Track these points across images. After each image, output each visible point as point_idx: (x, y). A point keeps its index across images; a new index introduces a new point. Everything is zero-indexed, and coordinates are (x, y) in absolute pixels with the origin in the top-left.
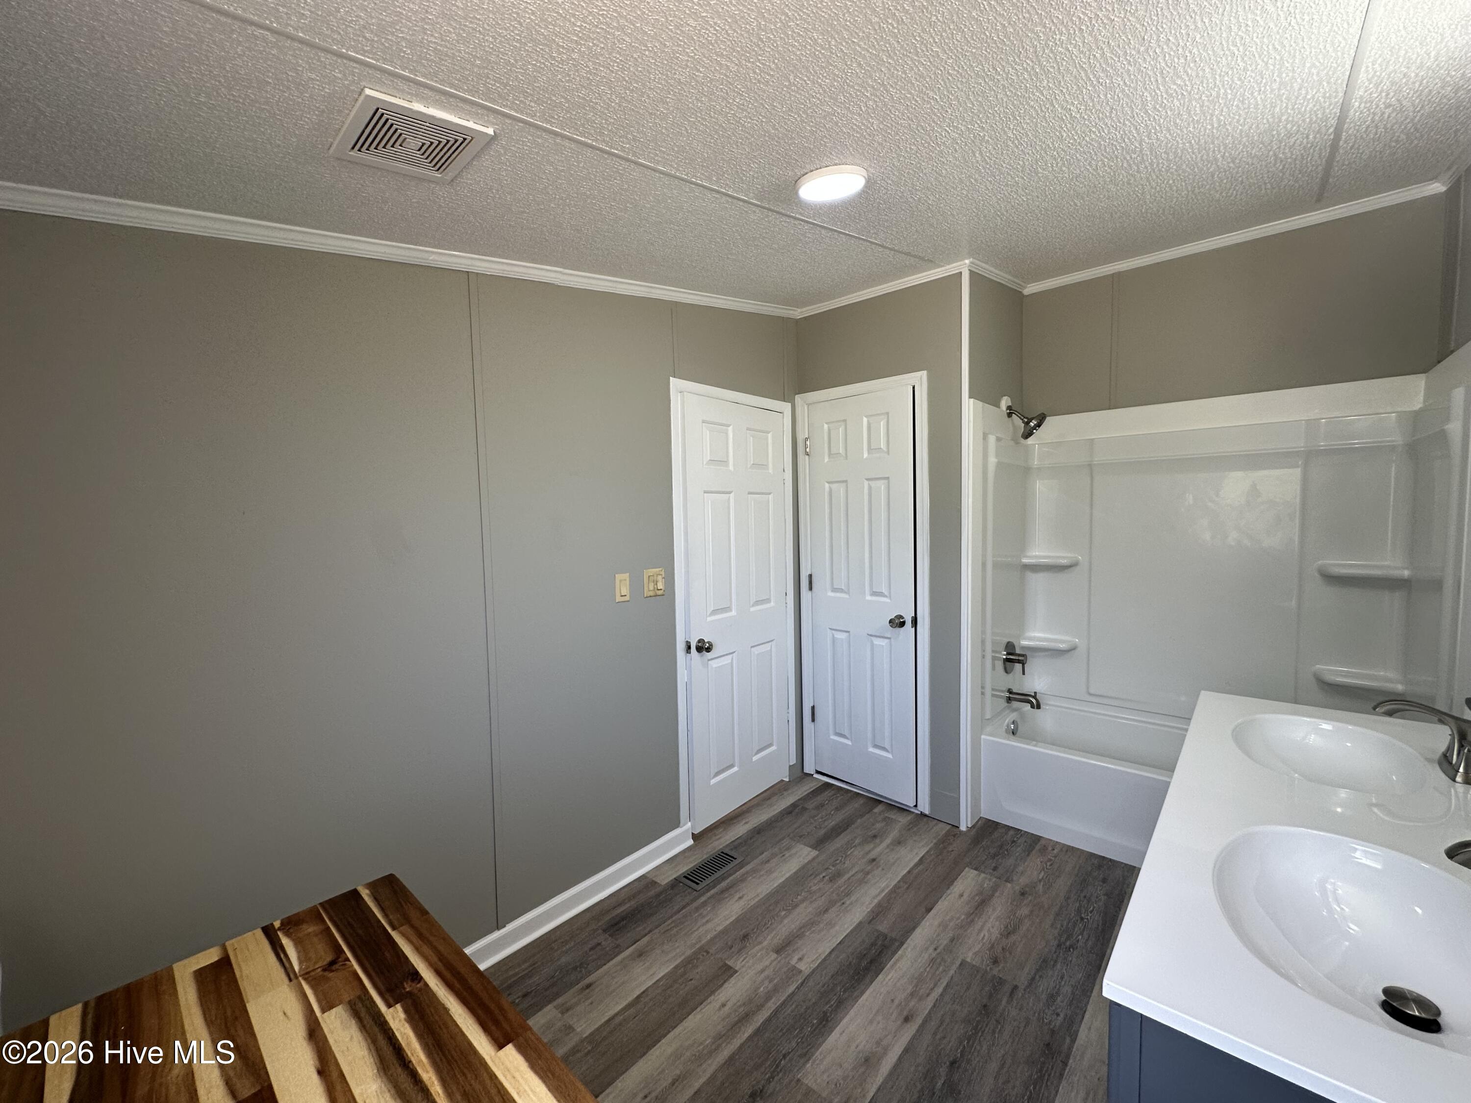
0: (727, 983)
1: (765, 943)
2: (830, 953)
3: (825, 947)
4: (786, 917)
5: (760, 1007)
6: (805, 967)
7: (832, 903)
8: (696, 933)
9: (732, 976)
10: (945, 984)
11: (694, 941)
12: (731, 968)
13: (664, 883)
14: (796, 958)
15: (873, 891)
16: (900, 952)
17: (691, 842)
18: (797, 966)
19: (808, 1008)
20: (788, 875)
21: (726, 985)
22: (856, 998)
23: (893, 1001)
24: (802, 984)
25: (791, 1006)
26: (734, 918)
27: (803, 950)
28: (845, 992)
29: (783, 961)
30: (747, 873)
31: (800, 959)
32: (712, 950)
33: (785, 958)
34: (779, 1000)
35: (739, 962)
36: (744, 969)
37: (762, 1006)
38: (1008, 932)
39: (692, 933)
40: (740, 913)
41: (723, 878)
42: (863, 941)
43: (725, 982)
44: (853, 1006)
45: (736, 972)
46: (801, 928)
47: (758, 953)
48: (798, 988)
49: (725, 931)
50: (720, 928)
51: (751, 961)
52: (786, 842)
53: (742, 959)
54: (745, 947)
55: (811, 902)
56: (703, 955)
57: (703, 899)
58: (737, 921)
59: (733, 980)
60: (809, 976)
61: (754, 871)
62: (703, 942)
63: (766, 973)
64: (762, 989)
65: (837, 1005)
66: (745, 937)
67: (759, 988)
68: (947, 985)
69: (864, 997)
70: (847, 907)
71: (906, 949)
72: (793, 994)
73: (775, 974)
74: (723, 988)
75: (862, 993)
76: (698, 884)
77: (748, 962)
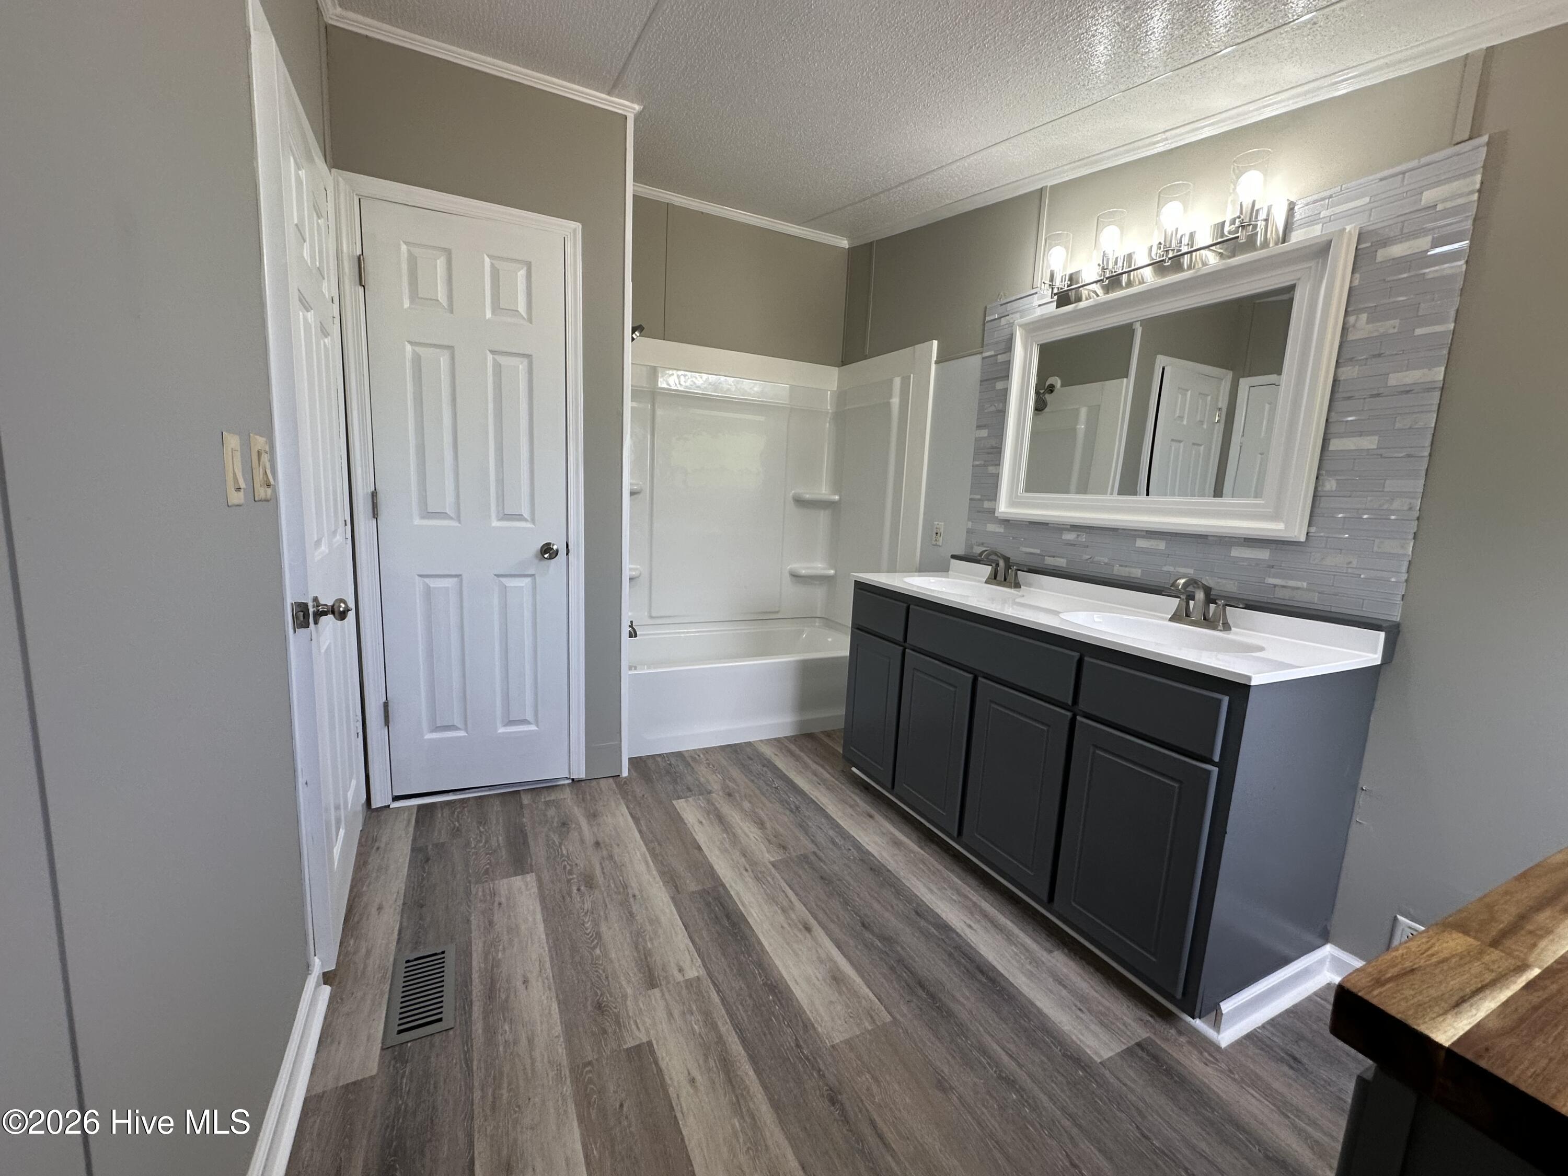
0: (660, 1063)
1: (629, 991)
2: (693, 942)
3: (681, 940)
4: (605, 954)
5: (720, 1040)
6: (694, 970)
7: (625, 904)
8: (538, 1064)
9: (652, 1052)
10: (785, 885)
11: (551, 1074)
12: (639, 1046)
13: (373, 1067)
14: (676, 972)
15: (642, 868)
16: (732, 893)
17: (327, 990)
18: (687, 978)
19: (750, 996)
20: (539, 917)
21: (663, 1065)
22: (762, 951)
23: (782, 927)
24: (715, 985)
25: (739, 1010)
26: (555, 1006)
27: (669, 961)
28: (750, 955)
29: (671, 987)
30: (486, 954)
31: (681, 970)
32: (590, 1056)
33: (668, 983)
34: (723, 1016)
35: (637, 1033)
36: (652, 1032)
37: (720, 1037)
38: (761, 824)
39: (533, 1070)
40: (553, 994)
41: (465, 982)
42: (699, 910)
43: (656, 1063)
44: (770, 957)
45: (650, 1044)
46: (636, 948)
47: (638, 1006)
48: (719, 991)
49: (569, 1028)
50: (558, 1029)
51: (647, 1020)
52: (477, 890)
53: (634, 1027)
54: (617, 1016)
55: (606, 918)
56: (590, 1071)
57: (478, 1028)
58: (564, 1005)
59: (661, 1053)
60: (710, 974)
61: (491, 946)
62: (565, 1062)
63: (676, 1013)
64: (696, 1027)
65: (761, 969)
66: (600, 1007)
67: (693, 1028)
68: (789, 886)
69: (765, 944)
70: (642, 896)
71: (731, 886)
72: (723, 1000)
73: (684, 1003)
74: (665, 1071)
75: (760, 943)
76: (440, 1020)
77: (644, 1023)
